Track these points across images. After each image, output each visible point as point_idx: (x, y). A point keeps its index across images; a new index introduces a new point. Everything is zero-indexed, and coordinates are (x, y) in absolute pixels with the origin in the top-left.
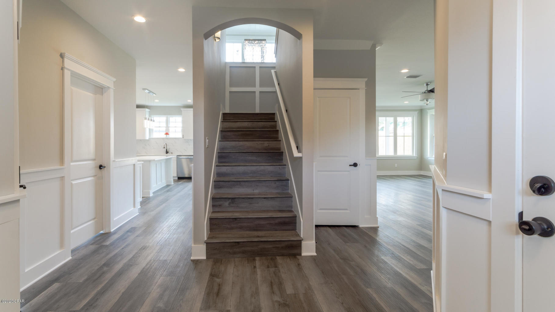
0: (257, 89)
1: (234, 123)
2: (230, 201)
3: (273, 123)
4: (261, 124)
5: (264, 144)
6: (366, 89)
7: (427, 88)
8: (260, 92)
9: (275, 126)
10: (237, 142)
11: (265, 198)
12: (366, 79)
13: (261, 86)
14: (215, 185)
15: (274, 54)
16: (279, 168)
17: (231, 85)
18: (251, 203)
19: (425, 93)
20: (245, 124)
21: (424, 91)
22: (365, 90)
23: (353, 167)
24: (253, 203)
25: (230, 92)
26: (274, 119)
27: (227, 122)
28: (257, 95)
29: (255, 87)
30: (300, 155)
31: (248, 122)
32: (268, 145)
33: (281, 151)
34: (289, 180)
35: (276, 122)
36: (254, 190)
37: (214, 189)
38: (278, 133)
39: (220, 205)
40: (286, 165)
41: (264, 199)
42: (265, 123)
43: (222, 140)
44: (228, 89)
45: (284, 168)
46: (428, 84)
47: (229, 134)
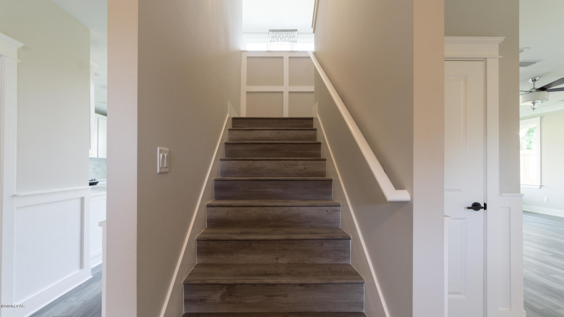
0: (286, 88)
1: (248, 132)
2: (224, 289)
3: (310, 133)
4: (292, 134)
5: (296, 165)
6: (500, 59)
7: (534, 84)
8: (289, 92)
9: (314, 137)
10: (251, 162)
11: (301, 285)
12: (501, 39)
13: (291, 83)
14: (198, 248)
15: (312, 27)
16: (327, 211)
17: (249, 83)
18: (271, 296)
19: (531, 92)
20: (267, 134)
21: (528, 89)
22: (497, 60)
23: (472, 210)
24: (274, 296)
25: (247, 92)
26: (312, 126)
27: (236, 130)
28: (286, 96)
29: (283, 86)
30: (403, 196)
31: (271, 131)
32: (303, 167)
33: (327, 177)
34: (349, 239)
35: (315, 130)
36: (278, 259)
37: (198, 255)
38: (320, 147)
39: (201, 300)
40: (340, 206)
41: (300, 288)
42: (297, 132)
43: (227, 158)
44: (245, 88)
45: (337, 211)
46: (535, 80)
47: (239, 148)
